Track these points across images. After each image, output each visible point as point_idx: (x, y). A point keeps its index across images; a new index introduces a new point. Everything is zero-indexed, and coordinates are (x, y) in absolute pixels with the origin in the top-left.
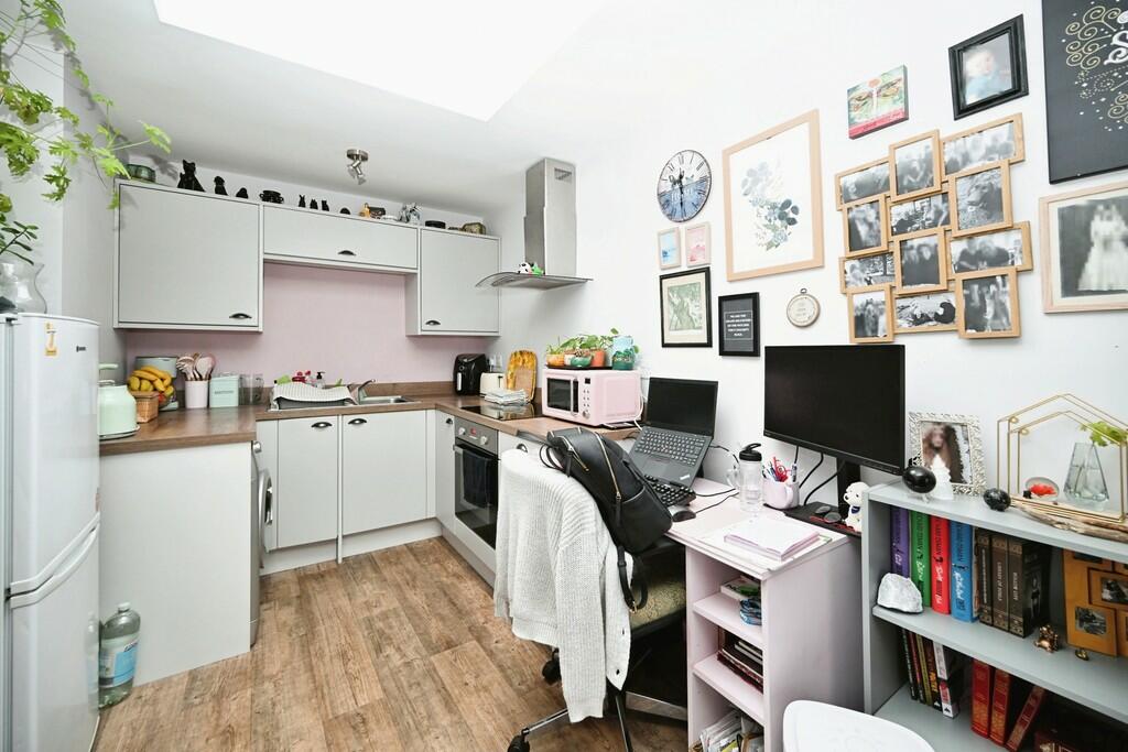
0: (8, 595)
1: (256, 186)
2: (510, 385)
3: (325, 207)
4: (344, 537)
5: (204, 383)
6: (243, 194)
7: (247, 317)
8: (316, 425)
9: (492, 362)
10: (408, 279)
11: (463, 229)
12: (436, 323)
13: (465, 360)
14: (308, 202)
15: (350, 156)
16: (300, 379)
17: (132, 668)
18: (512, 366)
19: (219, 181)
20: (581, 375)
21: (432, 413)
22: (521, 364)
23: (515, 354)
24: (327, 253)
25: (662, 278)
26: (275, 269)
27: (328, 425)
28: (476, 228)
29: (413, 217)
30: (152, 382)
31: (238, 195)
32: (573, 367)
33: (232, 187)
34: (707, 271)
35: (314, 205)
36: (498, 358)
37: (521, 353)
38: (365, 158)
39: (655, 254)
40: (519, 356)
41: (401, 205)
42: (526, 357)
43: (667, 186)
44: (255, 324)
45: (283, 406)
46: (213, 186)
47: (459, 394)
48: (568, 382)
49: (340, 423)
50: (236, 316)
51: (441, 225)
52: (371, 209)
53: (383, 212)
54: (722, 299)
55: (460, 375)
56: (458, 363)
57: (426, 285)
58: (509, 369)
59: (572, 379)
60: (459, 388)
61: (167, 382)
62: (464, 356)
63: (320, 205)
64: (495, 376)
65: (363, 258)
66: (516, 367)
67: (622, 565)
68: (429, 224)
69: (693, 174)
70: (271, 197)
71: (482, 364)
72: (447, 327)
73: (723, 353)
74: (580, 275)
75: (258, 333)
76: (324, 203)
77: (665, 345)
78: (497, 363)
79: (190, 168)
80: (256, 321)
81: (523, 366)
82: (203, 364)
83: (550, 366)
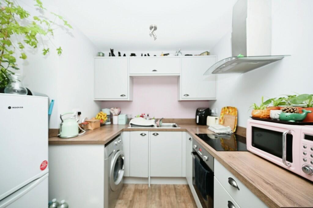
2: (222, 122)
3: (148, 55)
4: (151, 177)
5: (117, 117)
7: (125, 96)
8: (142, 134)
9: (213, 111)
10: (176, 79)
11: (200, 55)
12: (188, 95)
13: (201, 110)
14: (143, 55)
16: (142, 116)
18: (222, 114)
22: (227, 113)
23: (224, 108)
24: (149, 71)
26: (133, 80)
27: (145, 134)
29: (179, 54)
30: (101, 116)
31: (124, 56)
33: (122, 53)
35: (145, 55)
36: (215, 110)
37: (228, 108)
40: (226, 109)
41: (175, 52)
42: (230, 110)
44: (127, 98)
45: (133, 126)
46: (118, 54)
47: (198, 124)
48: (281, 134)
49: (149, 134)
50: (122, 96)
51: (190, 55)
52: (164, 55)
53: (169, 54)
55: (198, 117)
56: (198, 112)
58: (221, 115)
59: (285, 132)
60: (198, 122)
61: (105, 116)
62: (200, 109)
63: (147, 55)
64: (214, 118)
65: (160, 72)
66: (225, 114)
68: (186, 55)
70: (133, 55)
71: (208, 112)
72: (192, 96)
75: (127, 101)
76: (148, 54)
78: (215, 112)
79: (112, 51)
81: (229, 114)
82: (117, 111)
83: (255, 118)
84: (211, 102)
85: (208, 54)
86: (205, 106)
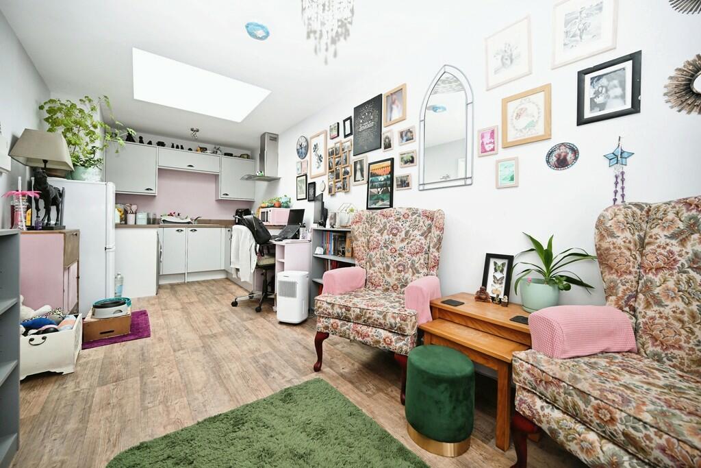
0: (106, 249)
1: (155, 140)
3: (182, 148)
4: (188, 273)
5: (134, 215)
6: (150, 143)
7: (151, 190)
8: (178, 231)
10: (215, 177)
11: (240, 157)
12: (227, 195)
13: (240, 211)
14: (175, 146)
15: (192, 130)
16: (171, 215)
17: (121, 292)
19: (141, 138)
20: (269, 209)
21: (223, 229)
24: (183, 166)
25: (297, 177)
26: (162, 172)
27: (182, 230)
28: (246, 156)
29: (219, 152)
31: (148, 143)
32: (268, 207)
33: (146, 140)
34: (306, 175)
35: (177, 147)
36: (254, 210)
38: (198, 131)
39: (296, 170)
41: (214, 146)
43: (299, 147)
45: (165, 223)
46: (139, 139)
49: (187, 230)
50: (148, 189)
51: (231, 155)
52: (201, 148)
53: (206, 150)
54: (309, 184)
56: (237, 212)
57: (222, 178)
59: (267, 211)
62: (240, 208)
63: (180, 147)
65: (197, 168)
67: (256, 246)
68: (226, 154)
69: (304, 144)
70: (161, 144)
72: (232, 196)
73: (309, 201)
74: (279, 176)
75: (155, 196)
76: (182, 146)
77: (298, 200)
80: (155, 192)
82: (134, 208)
83: (262, 208)
84: (251, 203)
85: (248, 157)
86: (245, 207)
